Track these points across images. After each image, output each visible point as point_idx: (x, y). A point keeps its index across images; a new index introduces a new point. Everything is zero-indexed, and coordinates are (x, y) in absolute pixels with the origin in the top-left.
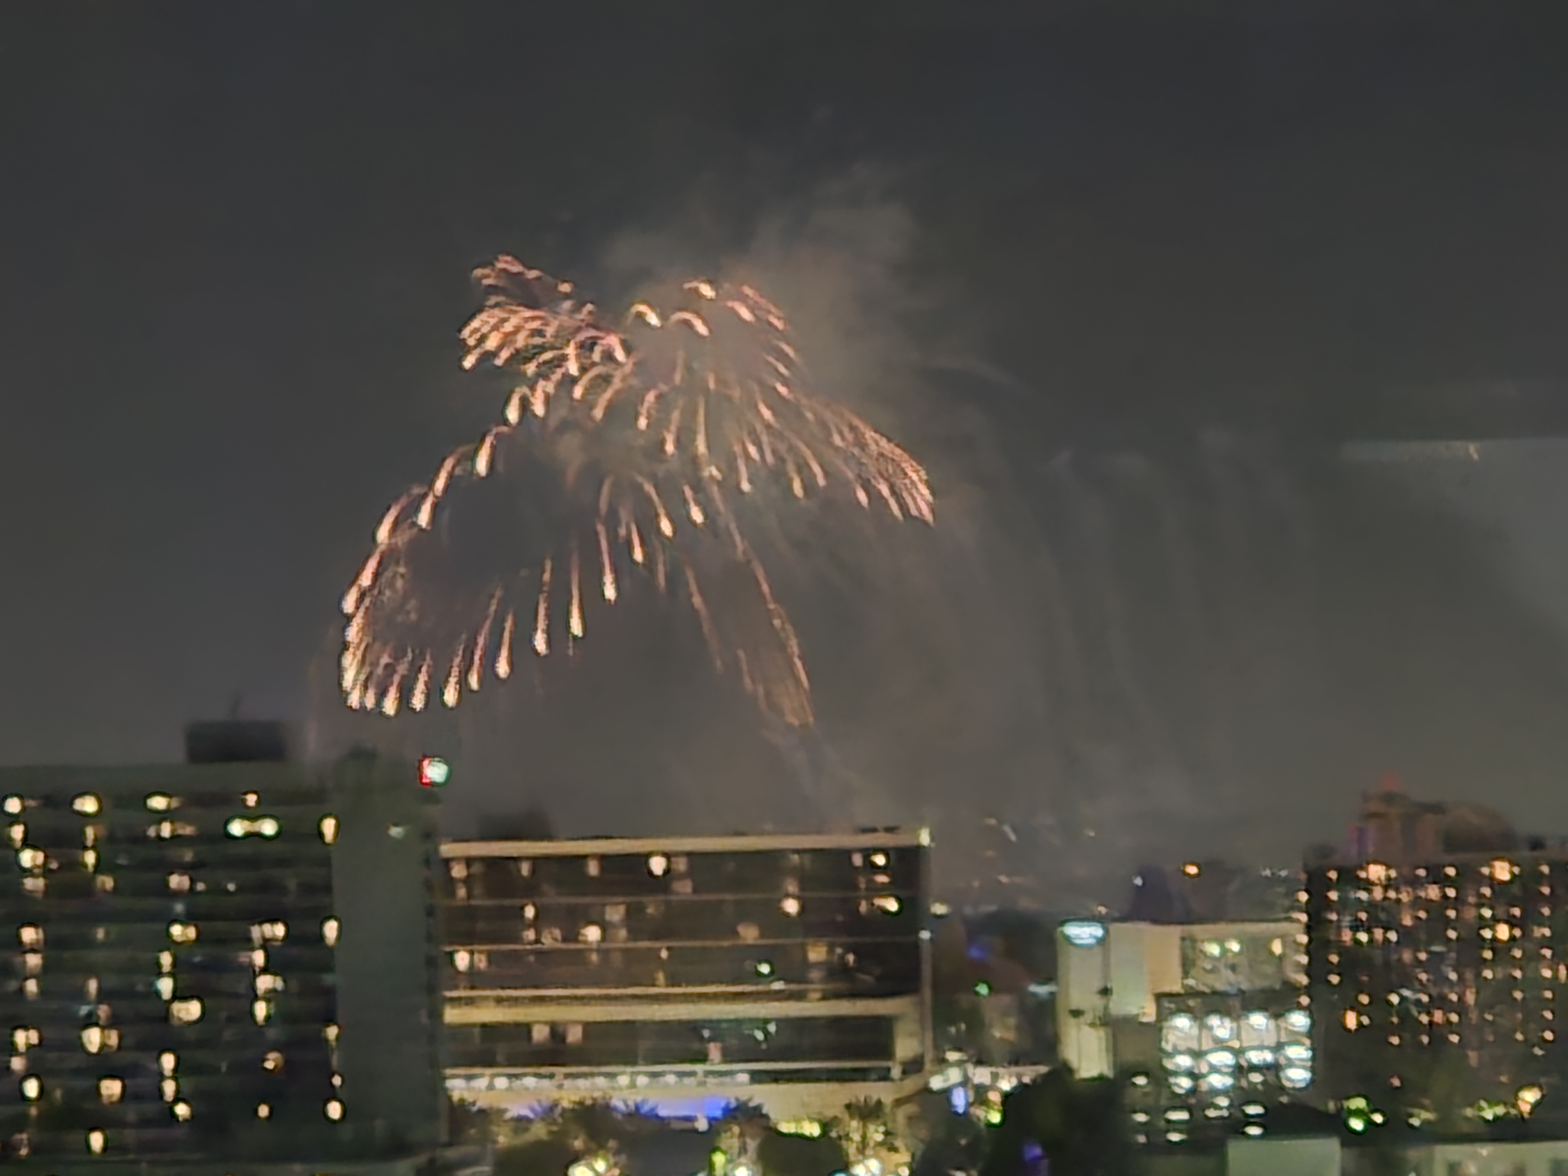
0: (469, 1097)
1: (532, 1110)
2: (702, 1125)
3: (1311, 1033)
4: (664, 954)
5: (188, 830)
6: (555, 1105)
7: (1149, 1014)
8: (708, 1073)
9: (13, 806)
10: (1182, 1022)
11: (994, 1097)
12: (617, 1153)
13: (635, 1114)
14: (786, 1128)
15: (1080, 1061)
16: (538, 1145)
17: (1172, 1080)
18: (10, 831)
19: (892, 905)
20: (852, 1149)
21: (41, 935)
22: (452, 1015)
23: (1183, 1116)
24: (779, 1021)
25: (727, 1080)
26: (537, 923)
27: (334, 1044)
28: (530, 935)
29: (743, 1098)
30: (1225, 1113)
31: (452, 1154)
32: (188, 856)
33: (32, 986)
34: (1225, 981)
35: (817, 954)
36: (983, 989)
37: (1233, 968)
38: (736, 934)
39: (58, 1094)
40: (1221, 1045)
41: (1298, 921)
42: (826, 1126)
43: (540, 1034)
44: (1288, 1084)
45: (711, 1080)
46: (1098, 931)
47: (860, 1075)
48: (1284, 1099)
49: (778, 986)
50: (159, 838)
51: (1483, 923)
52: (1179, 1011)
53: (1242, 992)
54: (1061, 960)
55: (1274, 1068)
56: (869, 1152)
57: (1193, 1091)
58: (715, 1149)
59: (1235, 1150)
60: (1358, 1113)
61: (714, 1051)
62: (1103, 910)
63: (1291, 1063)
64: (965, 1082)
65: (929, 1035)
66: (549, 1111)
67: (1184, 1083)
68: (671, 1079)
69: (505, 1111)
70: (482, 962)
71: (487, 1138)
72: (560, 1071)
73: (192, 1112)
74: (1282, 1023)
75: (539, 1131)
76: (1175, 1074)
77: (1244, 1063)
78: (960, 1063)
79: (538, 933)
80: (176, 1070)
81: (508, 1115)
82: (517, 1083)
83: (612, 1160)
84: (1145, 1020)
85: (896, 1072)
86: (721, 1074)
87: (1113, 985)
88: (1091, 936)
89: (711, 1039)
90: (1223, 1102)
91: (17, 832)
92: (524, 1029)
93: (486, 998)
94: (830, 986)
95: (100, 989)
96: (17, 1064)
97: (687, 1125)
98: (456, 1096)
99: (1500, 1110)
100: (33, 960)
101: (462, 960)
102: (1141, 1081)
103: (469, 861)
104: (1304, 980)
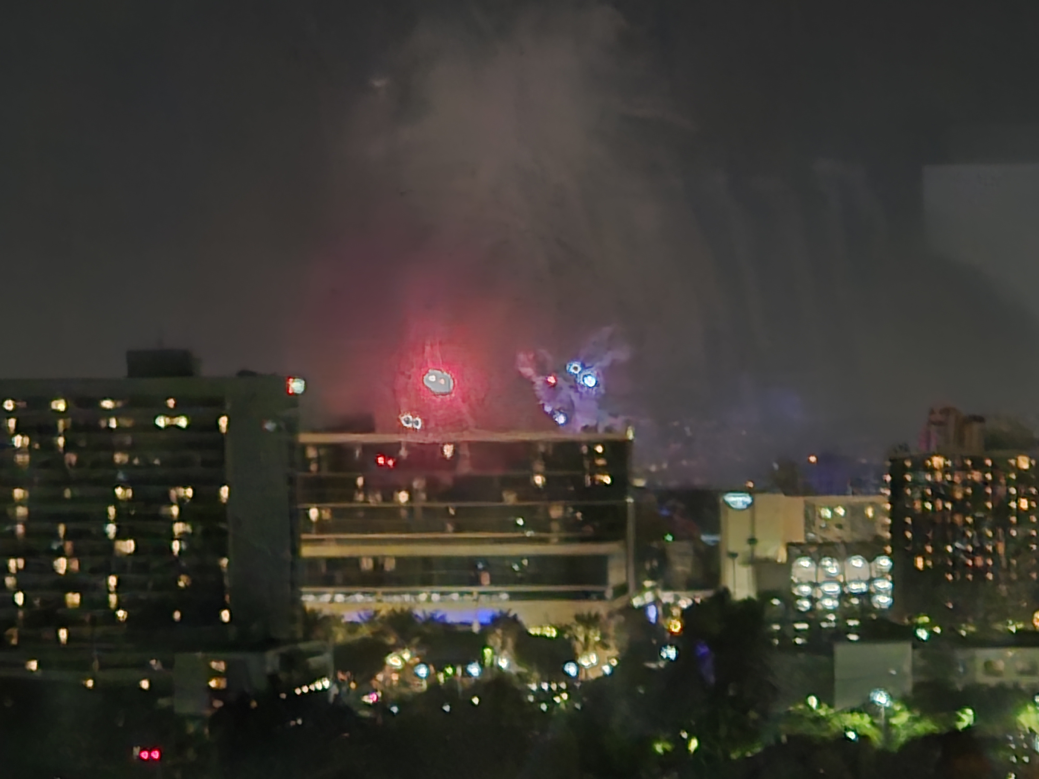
0: (317, 607)
1: (360, 616)
2: (476, 628)
3: (892, 571)
4: (452, 512)
5: (127, 423)
6: (376, 612)
7: (782, 557)
8: (481, 593)
9: (9, 405)
10: (805, 563)
11: (676, 612)
12: (418, 647)
13: (431, 620)
14: (533, 631)
15: (735, 587)
16: (364, 641)
17: (799, 602)
18: (8, 422)
19: (607, 480)
20: (578, 647)
21: (27, 494)
22: (307, 551)
23: (805, 626)
24: (529, 558)
25: (494, 597)
26: (366, 488)
27: (225, 570)
28: (360, 497)
29: (505, 610)
30: (833, 625)
31: (303, 646)
32: (128, 440)
33: (20, 529)
34: (833, 535)
35: (556, 512)
36: (669, 538)
37: (840, 526)
38: (501, 500)
39: (37, 602)
40: (831, 579)
41: (884, 495)
42: (560, 631)
43: (367, 565)
44: (877, 606)
45: (483, 597)
46: (748, 499)
47: (586, 596)
48: (874, 617)
49: (529, 534)
50: (109, 429)
51: (1009, 497)
52: (804, 554)
53: (844, 543)
54: (723, 518)
55: (867, 596)
56: (590, 648)
57: (812, 610)
58: (485, 646)
59: (840, 650)
60: (923, 626)
61: (486, 578)
62: (751, 485)
63: (879, 592)
64: (657, 602)
65: (631, 570)
66: (372, 619)
67: (806, 605)
68: (455, 596)
69: (343, 617)
70: (326, 515)
71: (329, 635)
72: (380, 590)
73: (128, 615)
74: (873, 564)
75: (365, 632)
76: (799, 598)
77: (846, 591)
78: (652, 589)
79: (366, 495)
80: (117, 587)
81: (343, 621)
82: (351, 598)
83: (415, 651)
84: (779, 561)
85: (609, 593)
86: (490, 594)
87: (758, 536)
88: (744, 503)
89: (484, 569)
90: (832, 617)
91: (12, 423)
92: (355, 561)
93: (329, 540)
94: (563, 535)
95: (66, 531)
96: (10, 581)
97: (466, 628)
98: (308, 606)
99: (1020, 626)
100: (21, 511)
101: (314, 513)
102: (776, 602)
103: (318, 446)
104: (888, 535)
